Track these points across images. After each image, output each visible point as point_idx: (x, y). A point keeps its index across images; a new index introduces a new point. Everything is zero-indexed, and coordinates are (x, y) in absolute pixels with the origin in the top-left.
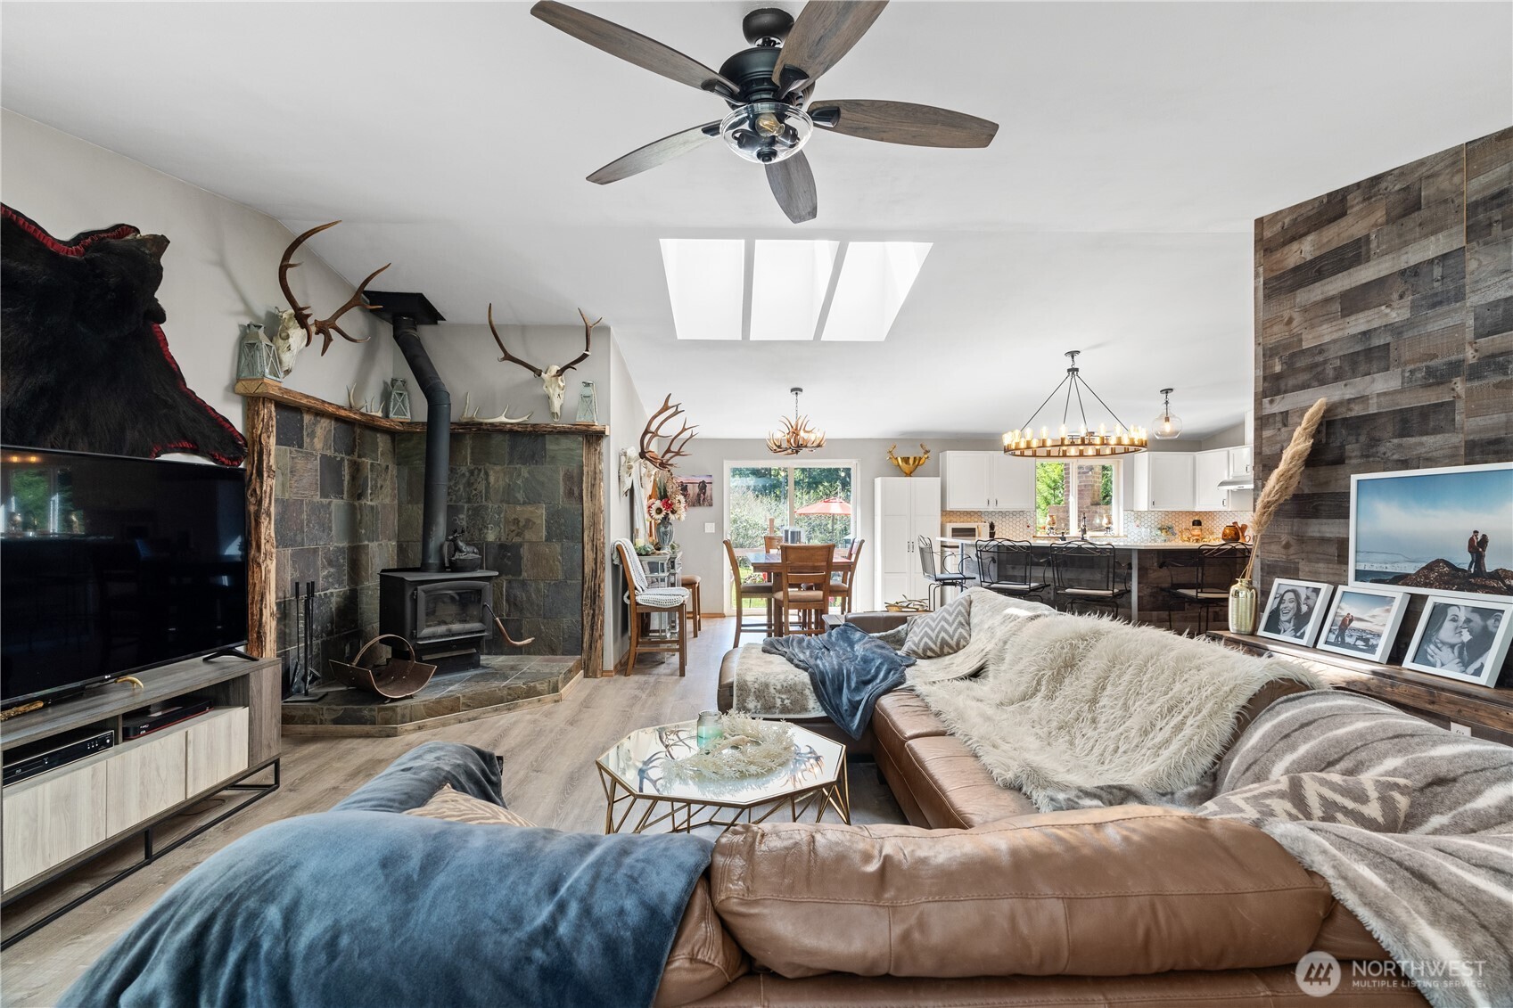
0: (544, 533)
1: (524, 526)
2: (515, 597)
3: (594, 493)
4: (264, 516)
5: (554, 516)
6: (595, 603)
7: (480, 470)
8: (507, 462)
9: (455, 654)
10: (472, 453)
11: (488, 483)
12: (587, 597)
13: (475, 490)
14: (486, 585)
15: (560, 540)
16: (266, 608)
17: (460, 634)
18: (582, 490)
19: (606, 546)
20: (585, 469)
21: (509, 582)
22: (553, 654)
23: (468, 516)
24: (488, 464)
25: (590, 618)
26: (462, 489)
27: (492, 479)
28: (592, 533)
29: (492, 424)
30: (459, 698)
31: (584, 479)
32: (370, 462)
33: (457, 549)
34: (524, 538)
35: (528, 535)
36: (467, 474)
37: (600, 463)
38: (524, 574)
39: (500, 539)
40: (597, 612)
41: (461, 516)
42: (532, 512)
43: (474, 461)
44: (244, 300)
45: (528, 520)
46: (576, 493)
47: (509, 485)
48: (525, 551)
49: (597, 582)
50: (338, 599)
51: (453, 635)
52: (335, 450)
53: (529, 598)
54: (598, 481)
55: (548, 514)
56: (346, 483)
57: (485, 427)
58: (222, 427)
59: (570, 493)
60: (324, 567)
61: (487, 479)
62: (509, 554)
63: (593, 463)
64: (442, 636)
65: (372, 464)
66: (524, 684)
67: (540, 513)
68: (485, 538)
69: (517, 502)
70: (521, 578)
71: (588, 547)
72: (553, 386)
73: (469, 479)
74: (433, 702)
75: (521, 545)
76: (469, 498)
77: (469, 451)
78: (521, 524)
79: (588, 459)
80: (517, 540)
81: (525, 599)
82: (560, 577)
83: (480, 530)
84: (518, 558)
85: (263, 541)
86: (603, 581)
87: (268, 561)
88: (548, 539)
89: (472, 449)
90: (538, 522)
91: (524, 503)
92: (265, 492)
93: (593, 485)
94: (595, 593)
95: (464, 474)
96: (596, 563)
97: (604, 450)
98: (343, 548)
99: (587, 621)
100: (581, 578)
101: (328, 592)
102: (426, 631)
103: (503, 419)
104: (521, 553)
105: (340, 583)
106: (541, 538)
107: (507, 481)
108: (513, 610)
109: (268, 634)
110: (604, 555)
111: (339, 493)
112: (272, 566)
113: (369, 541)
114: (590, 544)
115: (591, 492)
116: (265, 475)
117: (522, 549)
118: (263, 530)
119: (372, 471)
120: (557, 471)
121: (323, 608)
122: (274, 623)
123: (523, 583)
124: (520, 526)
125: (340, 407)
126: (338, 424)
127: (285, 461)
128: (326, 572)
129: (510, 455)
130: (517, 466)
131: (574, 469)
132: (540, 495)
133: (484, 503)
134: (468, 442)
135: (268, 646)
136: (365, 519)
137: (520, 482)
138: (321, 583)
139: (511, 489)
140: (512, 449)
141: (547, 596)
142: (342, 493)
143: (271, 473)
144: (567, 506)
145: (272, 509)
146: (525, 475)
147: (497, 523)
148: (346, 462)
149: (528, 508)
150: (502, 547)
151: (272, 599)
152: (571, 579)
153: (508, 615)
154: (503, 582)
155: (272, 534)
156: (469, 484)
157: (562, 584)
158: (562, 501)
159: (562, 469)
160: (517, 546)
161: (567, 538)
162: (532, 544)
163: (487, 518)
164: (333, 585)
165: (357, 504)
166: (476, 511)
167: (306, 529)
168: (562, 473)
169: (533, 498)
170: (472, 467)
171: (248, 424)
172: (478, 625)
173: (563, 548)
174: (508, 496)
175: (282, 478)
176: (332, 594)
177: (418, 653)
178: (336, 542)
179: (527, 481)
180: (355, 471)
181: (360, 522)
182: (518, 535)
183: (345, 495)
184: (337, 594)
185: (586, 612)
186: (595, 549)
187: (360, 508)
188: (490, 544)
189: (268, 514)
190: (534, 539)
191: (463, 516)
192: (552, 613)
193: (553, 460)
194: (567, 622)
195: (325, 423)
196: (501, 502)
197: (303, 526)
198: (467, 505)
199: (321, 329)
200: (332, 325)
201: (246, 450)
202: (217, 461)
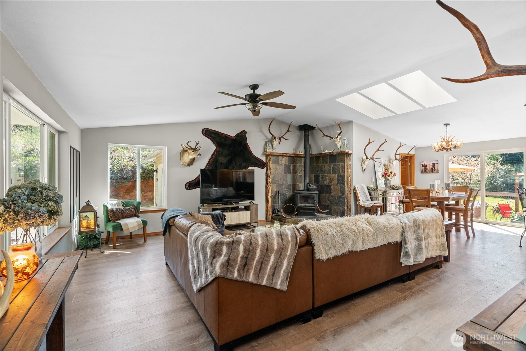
0: (336, 182)
2: (330, 200)
5: (338, 176)
8: (328, 163)
9: (305, 211)
11: (325, 169)
12: (346, 201)
14: (315, 195)
15: (340, 184)
16: (268, 196)
17: (308, 207)
19: (352, 187)
20: (346, 164)
21: (329, 195)
24: (325, 164)
28: (347, 183)
29: (324, 153)
31: (345, 167)
32: (299, 165)
33: (310, 186)
35: (333, 182)
37: (349, 162)
38: (332, 193)
39: (327, 184)
42: (334, 176)
43: (323, 163)
44: (266, 136)
45: (333, 179)
46: (344, 171)
48: (332, 187)
49: (348, 197)
50: (289, 196)
51: (307, 207)
52: (288, 163)
53: (333, 200)
54: (349, 167)
56: (291, 170)
57: (322, 154)
58: (260, 161)
59: (342, 171)
60: (285, 189)
61: (325, 168)
62: (329, 188)
64: (304, 206)
65: (300, 165)
67: (335, 176)
68: (324, 183)
69: (331, 174)
71: (346, 187)
75: (331, 185)
76: (321, 173)
79: (346, 161)
80: (331, 184)
82: (340, 195)
83: (323, 181)
84: (331, 189)
85: (268, 183)
86: (351, 197)
87: (270, 187)
88: (337, 184)
89: (322, 160)
90: (335, 179)
91: (332, 174)
92: (269, 173)
93: (347, 168)
94: (348, 200)
95: (320, 167)
96: (348, 191)
97: (351, 158)
98: (290, 184)
100: (345, 195)
102: (300, 205)
103: (327, 152)
105: (290, 192)
107: (329, 168)
109: (269, 201)
110: (351, 189)
111: (289, 172)
112: (271, 188)
113: (299, 183)
115: (347, 171)
116: (269, 170)
118: (268, 180)
119: (300, 167)
120: (339, 165)
121: (285, 197)
122: (271, 199)
123: (332, 196)
124: (331, 180)
125: (287, 154)
126: (289, 157)
127: (275, 167)
128: (285, 190)
129: (329, 161)
130: (331, 164)
131: (343, 164)
132: (335, 172)
133: (324, 174)
134: (321, 158)
135: (269, 203)
136: (297, 178)
137: (331, 168)
138: (284, 192)
139: (329, 170)
140: (330, 159)
141: (337, 200)
142: (290, 172)
143: (270, 169)
144: (341, 174)
145: (271, 176)
146: (332, 166)
147: (326, 179)
148: (292, 166)
149: (333, 175)
150: (328, 186)
151: (270, 194)
152: (342, 196)
153: (329, 204)
154: (328, 195)
155: (271, 181)
156: (321, 169)
157: (340, 197)
158: (341, 173)
159: (340, 164)
160: (330, 186)
161: (342, 184)
162: (334, 185)
163: (325, 178)
164: (287, 192)
165: (295, 175)
166: (323, 176)
167: (280, 180)
168: (340, 165)
169: (334, 173)
170: (322, 165)
171: (266, 160)
172: (313, 205)
173: (341, 186)
174: (329, 172)
175: (273, 170)
176: (287, 194)
177: (298, 210)
178: (288, 183)
179: (333, 168)
180: (295, 167)
181: (296, 179)
182: (331, 183)
183: (291, 173)
184: (289, 194)
185: (346, 206)
186: (348, 187)
187: (296, 176)
188: (325, 185)
189: (270, 177)
190: (334, 184)
191: (320, 177)
192: (338, 205)
193: (338, 162)
194: (341, 208)
195: (285, 158)
196: (328, 174)
197: (279, 180)
198: (321, 175)
199: (280, 139)
200: (282, 137)
201: (265, 165)
202: (260, 168)
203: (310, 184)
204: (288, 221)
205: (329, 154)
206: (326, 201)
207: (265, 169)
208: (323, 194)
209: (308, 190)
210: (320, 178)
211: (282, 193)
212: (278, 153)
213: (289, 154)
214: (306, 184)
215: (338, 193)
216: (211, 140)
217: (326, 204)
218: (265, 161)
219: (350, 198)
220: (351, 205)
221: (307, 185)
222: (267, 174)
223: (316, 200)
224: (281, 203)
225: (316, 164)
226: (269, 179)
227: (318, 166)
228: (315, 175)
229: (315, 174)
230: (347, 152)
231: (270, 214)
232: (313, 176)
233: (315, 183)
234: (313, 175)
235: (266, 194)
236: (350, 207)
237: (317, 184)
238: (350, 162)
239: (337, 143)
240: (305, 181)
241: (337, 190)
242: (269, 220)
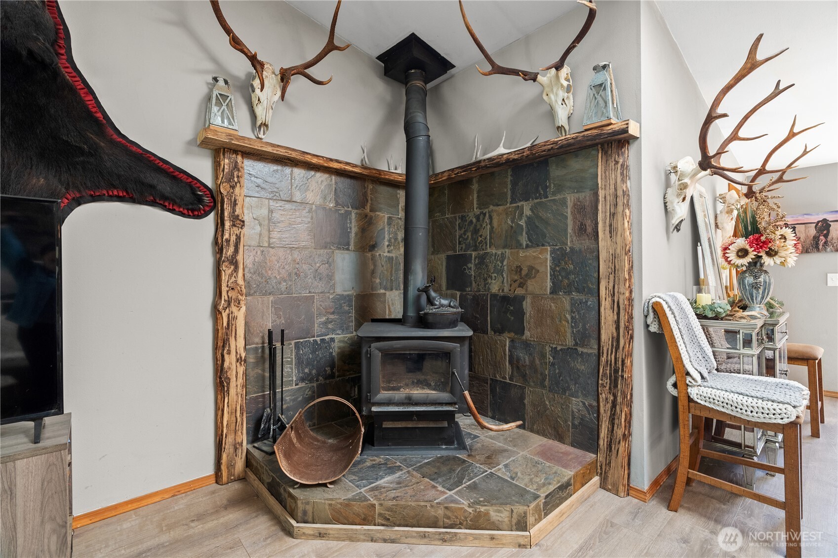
0: (549, 284)
1: (527, 275)
2: (518, 360)
3: (614, 225)
4: (226, 264)
5: (560, 257)
6: (616, 386)
7: (485, 214)
8: (509, 200)
10: (478, 197)
11: (492, 228)
12: (604, 375)
13: (481, 236)
14: (455, 348)
15: (569, 293)
16: (229, 353)
17: (425, 404)
18: (597, 224)
19: (636, 304)
20: (601, 193)
21: (512, 341)
22: (559, 441)
23: (476, 265)
24: (491, 207)
25: (609, 405)
26: (470, 237)
27: (495, 223)
28: (611, 284)
29: (490, 159)
30: (373, 506)
31: (600, 207)
32: (386, 216)
33: (430, 302)
34: (526, 290)
35: (532, 285)
36: (474, 220)
37: (623, 181)
38: (527, 334)
39: (503, 290)
40: (619, 399)
41: (469, 265)
42: (535, 258)
43: (482, 205)
45: (531, 268)
46: (589, 230)
47: (512, 227)
48: (527, 305)
49: (619, 355)
50: (342, 345)
51: (417, 404)
52: (337, 204)
53: (532, 362)
54: (620, 208)
55: (553, 259)
56: (353, 235)
57: (483, 164)
58: (176, 178)
59: (581, 230)
60: (320, 315)
61: (491, 223)
62: (512, 308)
63: (612, 182)
64: (400, 404)
65: (390, 218)
66: (469, 506)
67: (545, 257)
68: (489, 289)
69: (519, 246)
70: (524, 337)
71: (605, 304)
72: (555, 90)
73: (476, 226)
74: (341, 504)
75: (523, 298)
76: (476, 246)
77: (475, 196)
78: (524, 273)
80: (520, 292)
81: (527, 363)
82: (569, 342)
83: (485, 280)
84: (520, 314)
85: (224, 289)
86: (630, 354)
87: (234, 308)
88: (554, 291)
89: (478, 192)
90: (541, 269)
91: (527, 246)
92: (228, 241)
93: (613, 215)
94: (616, 371)
95: (471, 222)
96: (618, 328)
97: (631, 162)
98: (348, 296)
99: (605, 409)
100: (596, 347)
101: (326, 338)
102: (384, 395)
103: (502, 150)
104: (524, 306)
105: (344, 329)
106: (546, 290)
107: (510, 223)
108: (515, 373)
109: (233, 379)
110: (631, 317)
111: (344, 245)
112: (240, 315)
113: (386, 289)
114: (609, 299)
115: (610, 225)
116: (227, 224)
117: (524, 303)
118: (224, 278)
119: (389, 224)
120: (564, 202)
121: (320, 353)
122: (241, 370)
123: (527, 345)
124: (523, 275)
125: (331, 160)
126: (340, 180)
127: (264, 212)
128: (324, 319)
129: (513, 192)
130: (520, 204)
131: (585, 196)
132: (544, 236)
133: (489, 250)
134: (475, 187)
135: (233, 391)
136: (379, 270)
137: (522, 223)
138: (317, 329)
139: (514, 232)
140: (514, 184)
141: (553, 364)
142: (348, 244)
143: (238, 222)
144: (577, 246)
145: (240, 258)
146: (527, 212)
147: (500, 272)
148: (353, 215)
149: (532, 252)
150: (505, 299)
151: (238, 344)
152: (582, 347)
153: (511, 379)
154: (506, 339)
155: (240, 281)
156: (476, 231)
157: (571, 352)
158: (572, 241)
159: (570, 199)
160: (520, 299)
161: (578, 291)
162: (536, 297)
163: (491, 267)
164: (333, 331)
165: (369, 255)
166: (482, 259)
167: (295, 277)
168: (570, 204)
169: (536, 240)
170: (477, 211)
171: (216, 177)
172: (445, 396)
173: (573, 303)
174: (511, 240)
175: (258, 228)
176: (332, 340)
178: (339, 290)
179: (529, 220)
180: (367, 224)
181: (373, 272)
182: (521, 285)
183: (352, 247)
184: (339, 339)
185: (603, 396)
186: (616, 307)
187: (373, 257)
188: (494, 296)
189: (234, 262)
190: (537, 292)
191: (471, 265)
192: (559, 387)
193: (560, 189)
194: (577, 404)
195: (320, 177)
196: (504, 247)
197: (290, 274)
198: (474, 254)
199: (285, 76)
200: (302, 70)
201: (206, 199)
202: (172, 211)
203: (433, 294)
204: (309, 508)
205: (516, 157)
206: (497, 366)
207: (211, 217)
208: (485, 332)
209: (423, 322)
210: (472, 269)
211: (308, 333)
212: (278, 146)
213: (337, 161)
214: (412, 293)
215: (557, 332)
217: (498, 378)
218: (207, 179)
219: (628, 362)
220: (631, 395)
221: (418, 298)
222: (218, 246)
223: (462, 370)
224: (302, 380)
225: (453, 213)
226: (227, 270)
227: (463, 218)
228: (449, 258)
229: (450, 253)
230: (615, 127)
231: (236, 446)
232: (441, 261)
233: (448, 289)
234: (443, 257)
235: (215, 348)
236: (630, 405)
237: (458, 293)
238: (628, 182)
239: (556, 97)
240: (411, 278)
241: (552, 318)
242: (230, 474)
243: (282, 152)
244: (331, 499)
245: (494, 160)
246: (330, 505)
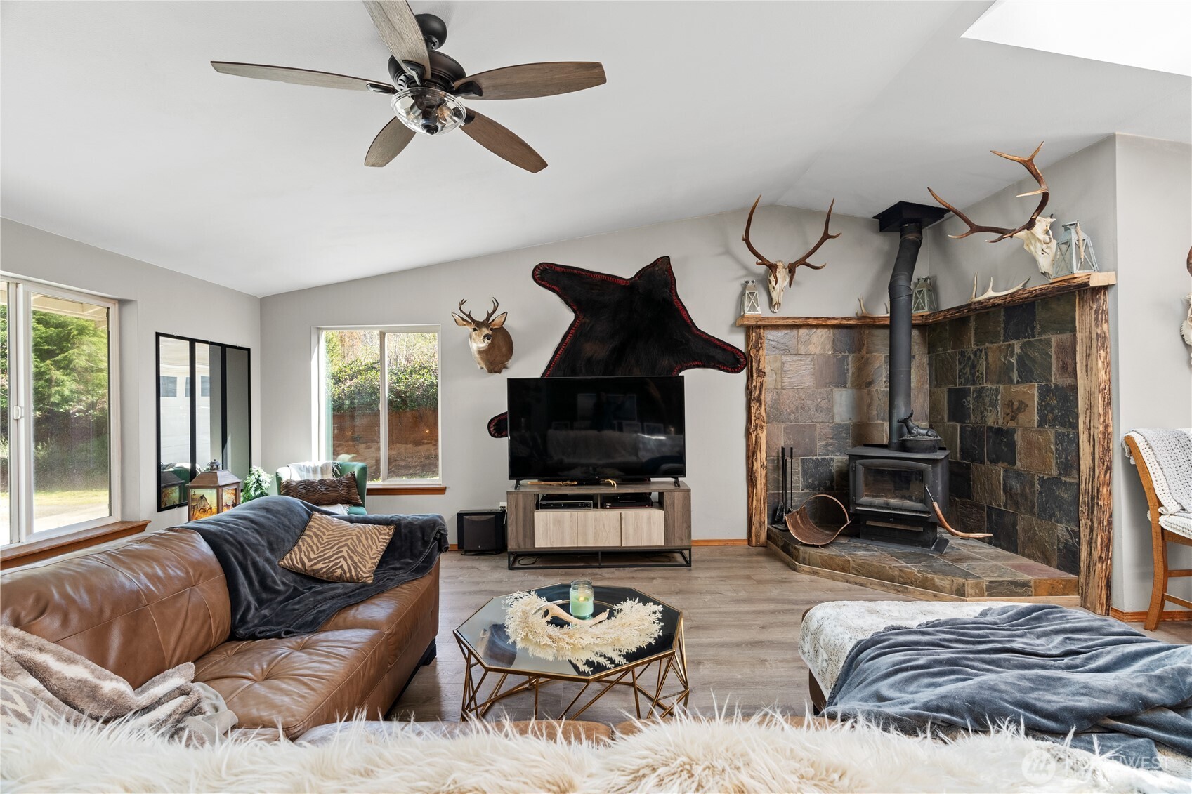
0: (1036, 418)
1: (1017, 409)
2: (1011, 488)
3: (1089, 365)
4: (754, 402)
5: (1045, 392)
6: (1093, 513)
7: (981, 351)
8: (1002, 338)
9: (889, 526)
10: (975, 334)
11: (987, 363)
12: (1083, 502)
13: (978, 371)
14: (927, 468)
15: (1053, 426)
16: (756, 461)
17: (901, 510)
18: (1076, 363)
19: (1112, 437)
20: (1079, 335)
21: (1006, 471)
22: (1047, 564)
23: (974, 399)
24: (987, 344)
25: (1088, 530)
26: (969, 371)
27: (990, 360)
28: (1088, 419)
29: (979, 303)
30: (849, 561)
31: (1078, 349)
32: (883, 355)
33: (909, 430)
34: (1017, 423)
35: (1022, 417)
36: (972, 356)
37: (1097, 325)
38: (1018, 463)
39: (997, 423)
40: (1095, 525)
41: (968, 399)
42: (1025, 393)
43: (979, 341)
44: (746, 268)
45: (1021, 403)
46: (1070, 369)
47: (1004, 363)
48: (1018, 437)
49: (1096, 484)
50: (839, 464)
51: (894, 509)
52: (835, 351)
53: (1023, 490)
54: (1094, 350)
55: (1040, 394)
56: (850, 374)
57: (973, 307)
58: (725, 350)
59: (1063, 368)
60: (821, 439)
61: (986, 359)
62: (1005, 440)
63: (1088, 326)
64: (882, 508)
65: (886, 357)
66: (918, 572)
67: (1032, 393)
68: (985, 421)
69: (1010, 382)
70: (1016, 467)
71: (1083, 437)
73: (973, 361)
74: (827, 556)
75: (1015, 430)
76: (974, 380)
77: (973, 333)
78: (1015, 407)
79: (1082, 322)
80: (1011, 424)
81: (1019, 491)
82: (1054, 472)
83: (982, 413)
84: (1012, 445)
85: (753, 418)
87: (759, 432)
88: (1040, 425)
89: (976, 329)
90: (1030, 404)
91: (1018, 382)
92: (755, 387)
93: (1088, 356)
94: (1093, 499)
95: (969, 357)
96: (1093, 459)
98: (846, 425)
99: (1084, 533)
100: (1077, 476)
101: (826, 457)
102: (865, 500)
103: (990, 294)
104: (1016, 438)
105: (842, 452)
106: (1033, 423)
107: (1002, 359)
108: (1009, 502)
109: (759, 478)
110: (1107, 450)
111: (841, 383)
112: (763, 435)
114: (1086, 433)
115: (1087, 365)
116: (755, 376)
117: (1016, 435)
118: (753, 411)
119: (886, 362)
120: (1048, 342)
121: (821, 469)
122: (764, 473)
123: (1018, 474)
124: (1015, 408)
125: (829, 318)
126: (837, 331)
127: (778, 364)
128: (824, 443)
129: (1005, 331)
130: (1011, 343)
131: (1066, 336)
132: (1032, 372)
133: (985, 385)
134: (973, 324)
135: (758, 486)
136: (876, 403)
137: (1013, 360)
138: (819, 450)
139: (1008, 368)
140: (1007, 323)
141: (1040, 493)
142: (846, 383)
143: (761, 373)
144: (1060, 383)
145: (762, 397)
146: (1018, 350)
147: (994, 405)
148: (850, 358)
149: (1022, 388)
150: (999, 432)
151: (762, 455)
152: (1066, 476)
153: (1005, 507)
154: (1000, 469)
155: (763, 414)
156: (974, 367)
157: (1055, 481)
158: (1056, 379)
159: (1055, 339)
160: (1010, 433)
161: (1063, 425)
162: (1026, 430)
163: (987, 400)
164: (832, 453)
165: (865, 391)
166: (979, 392)
167: (800, 410)
168: (1053, 344)
169: (1026, 377)
170: (975, 348)
171: (747, 345)
172: (919, 506)
173: (1057, 436)
174: (1004, 376)
175: (774, 376)
176: (832, 460)
177: (859, 518)
178: (837, 420)
179: (1020, 358)
180: (863, 366)
181: (870, 405)
182: (1013, 419)
183: (849, 385)
184: (838, 460)
185: (1082, 522)
186: (1092, 439)
187: (869, 393)
188: (990, 428)
189: (759, 401)
190: (1027, 425)
191: (970, 399)
192: (1046, 514)
193: (1044, 330)
194: (1061, 530)
195: (820, 332)
196: (998, 383)
197: (797, 408)
198: (972, 388)
199: (791, 269)
200: (802, 262)
201: (742, 361)
202: (723, 370)
204: (807, 556)
205: (1000, 302)
206: (993, 494)
207: (744, 373)
208: (982, 462)
210: (970, 402)
211: (812, 452)
212: (788, 318)
213: (834, 318)
214: (895, 424)
215: (1044, 463)
216: (560, 295)
217: (994, 506)
218: (742, 347)
219: (1104, 491)
220: (1110, 522)
222: (749, 390)
223: (934, 487)
224: (807, 487)
225: (953, 348)
226: (755, 406)
227: (962, 354)
228: (950, 391)
229: (952, 386)
230: (1080, 281)
231: (761, 524)
232: (943, 393)
233: (949, 420)
234: (945, 389)
235: (748, 457)
236: (1109, 528)
237: (959, 425)
238: (1105, 326)
239: (1036, 249)
240: (895, 411)
241: (1040, 450)
242: (757, 541)
243: (790, 322)
244: (821, 553)
245: (982, 303)
246: (820, 556)
